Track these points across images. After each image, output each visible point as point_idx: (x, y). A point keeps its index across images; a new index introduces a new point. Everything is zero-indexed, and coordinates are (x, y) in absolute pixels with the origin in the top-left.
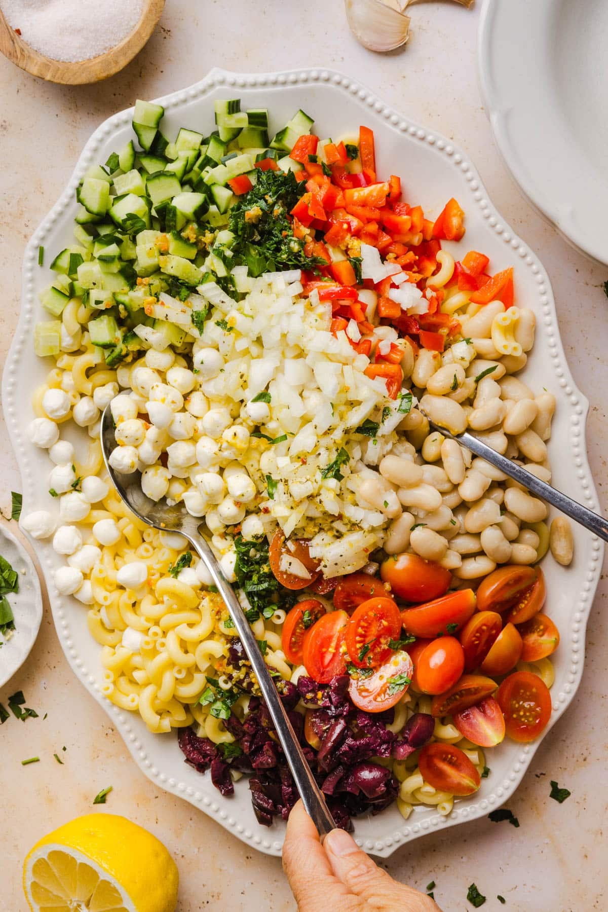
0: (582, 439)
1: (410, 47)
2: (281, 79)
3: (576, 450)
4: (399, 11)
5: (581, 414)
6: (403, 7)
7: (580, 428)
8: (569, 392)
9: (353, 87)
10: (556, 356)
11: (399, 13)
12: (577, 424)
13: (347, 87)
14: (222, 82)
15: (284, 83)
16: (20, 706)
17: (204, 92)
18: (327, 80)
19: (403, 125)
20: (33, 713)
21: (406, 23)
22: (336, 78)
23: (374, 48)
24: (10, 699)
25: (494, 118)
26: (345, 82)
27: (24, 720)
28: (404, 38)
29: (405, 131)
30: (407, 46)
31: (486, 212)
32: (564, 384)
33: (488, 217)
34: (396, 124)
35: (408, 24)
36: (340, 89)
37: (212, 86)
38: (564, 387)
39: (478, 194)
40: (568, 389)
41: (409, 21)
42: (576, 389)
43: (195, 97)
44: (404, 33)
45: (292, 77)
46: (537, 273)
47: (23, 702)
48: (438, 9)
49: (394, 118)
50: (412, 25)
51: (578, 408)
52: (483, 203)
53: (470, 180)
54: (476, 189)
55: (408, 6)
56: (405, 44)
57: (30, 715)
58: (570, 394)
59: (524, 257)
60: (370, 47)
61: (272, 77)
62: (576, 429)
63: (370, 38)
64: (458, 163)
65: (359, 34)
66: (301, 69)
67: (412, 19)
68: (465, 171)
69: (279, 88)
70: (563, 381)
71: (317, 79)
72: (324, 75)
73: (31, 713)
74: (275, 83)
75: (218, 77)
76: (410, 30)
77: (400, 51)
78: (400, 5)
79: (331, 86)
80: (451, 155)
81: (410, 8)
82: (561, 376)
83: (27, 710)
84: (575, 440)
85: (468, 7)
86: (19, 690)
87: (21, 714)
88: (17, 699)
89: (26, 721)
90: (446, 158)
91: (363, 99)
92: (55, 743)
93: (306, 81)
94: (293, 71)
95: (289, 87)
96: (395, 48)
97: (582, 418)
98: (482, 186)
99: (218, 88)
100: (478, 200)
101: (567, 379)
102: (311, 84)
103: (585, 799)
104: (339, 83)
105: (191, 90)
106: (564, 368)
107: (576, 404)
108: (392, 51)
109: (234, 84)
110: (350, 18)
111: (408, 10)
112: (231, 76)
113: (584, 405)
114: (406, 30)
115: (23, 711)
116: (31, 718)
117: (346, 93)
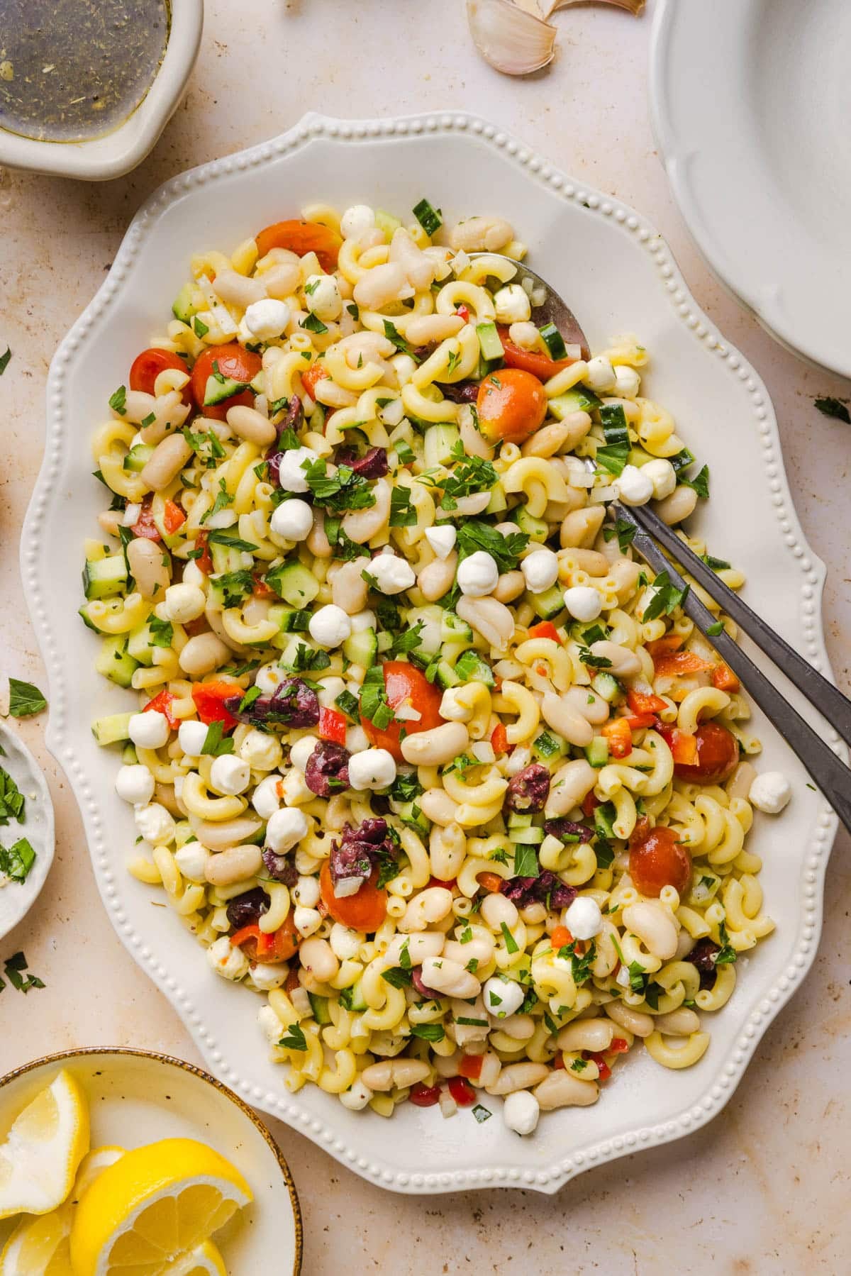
0: (817, 619)
1: (557, 68)
2: (401, 126)
3: (810, 633)
4: (540, 18)
5: (815, 583)
6: (547, 13)
7: (815, 603)
8: (800, 554)
9: (500, 138)
10: (781, 505)
11: (542, 22)
12: (810, 597)
13: (491, 138)
14: (320, 132)
15: (405, 133)
16: (20, 972)
17: (294, 145)
18: (464, 128)
19: (568, 189)
20: (38, 983)
21: (551, 35)
22: (476, 125)
23: (506, 70)
24: (7, 962)
25: (672, 165)
26: (488, 130)
27: (25, 991)
28: (547, 56)
29: (571, 196)
30: (553, 66)
31: (683, 307)
32: (791, 543)
33: (685, 315)
34: (559, 188)
35: (552, 38)
36: (481, 141)
37: (305, 137)
38: (792, 546)
39: (671, 283)
40: (798, 549)
41: (555, 33)
42: (807, 549)
43: (282, 152)
44: (548, 49)
45: (416, 125)
46: (753, 391)
47: (25, 966)
48: (594, 16)
49: (556, 180)
50: (559, 38)
51: (812, 576)
52: (679, 295)
53: (661, 264)
54: (670, 276)
55: (554, 11)
56: (549, 64)
57: (34, 985)
58: (800, 557)
59: (736, 368)
60: (501, 69)
61: (388, 124)
62: (808, 605)
63: (502, 57)
64: (645, 241)
65: (486, 50)
66: (427, 114)
67: (558, 31)
68: (654, 252)
69: (397, 140)
70: (790, 538)
71: (450, 127)
72: (460, 121)
73: (36, 983)
74: (392, 133)
75: (316, 125)
76: (557, 46)
77: (542, 73)
78: (542, 11)
79: (468, 136)
80: (634, 229)
81: (556, 14)
82: (788, 532)
83: (31, 978)
84: (808, 619)
85: (635, 13)
86: (20, 950)
87: (22, 984)
88: (16, 963)
89: (29, 993)
90: (627, 234)
91: (514, 154)
92: (69, 1023)
93: (434, 129)
94: (415, 115)
95: (412, 138)
96: (534, 70)
97: (818, 590)
98: (677, 273)
99: (314, 139)
100: (673, 292)
101: (797, 535)
102: (442, 134)
103: (796, 1100)
104: (480, 132)
105: (279, 142)
106: (792, 522)
107: (809, 570)
108: (531, 74)
109: (335, 135)
110: (474, 29)
111: (553, 17)
112: (331, 124)
113: (819, 572)
114: (550, 45)
115: (25, 980)
116: (35, 989)
117: (491, 147)
